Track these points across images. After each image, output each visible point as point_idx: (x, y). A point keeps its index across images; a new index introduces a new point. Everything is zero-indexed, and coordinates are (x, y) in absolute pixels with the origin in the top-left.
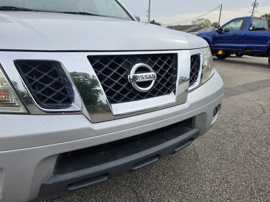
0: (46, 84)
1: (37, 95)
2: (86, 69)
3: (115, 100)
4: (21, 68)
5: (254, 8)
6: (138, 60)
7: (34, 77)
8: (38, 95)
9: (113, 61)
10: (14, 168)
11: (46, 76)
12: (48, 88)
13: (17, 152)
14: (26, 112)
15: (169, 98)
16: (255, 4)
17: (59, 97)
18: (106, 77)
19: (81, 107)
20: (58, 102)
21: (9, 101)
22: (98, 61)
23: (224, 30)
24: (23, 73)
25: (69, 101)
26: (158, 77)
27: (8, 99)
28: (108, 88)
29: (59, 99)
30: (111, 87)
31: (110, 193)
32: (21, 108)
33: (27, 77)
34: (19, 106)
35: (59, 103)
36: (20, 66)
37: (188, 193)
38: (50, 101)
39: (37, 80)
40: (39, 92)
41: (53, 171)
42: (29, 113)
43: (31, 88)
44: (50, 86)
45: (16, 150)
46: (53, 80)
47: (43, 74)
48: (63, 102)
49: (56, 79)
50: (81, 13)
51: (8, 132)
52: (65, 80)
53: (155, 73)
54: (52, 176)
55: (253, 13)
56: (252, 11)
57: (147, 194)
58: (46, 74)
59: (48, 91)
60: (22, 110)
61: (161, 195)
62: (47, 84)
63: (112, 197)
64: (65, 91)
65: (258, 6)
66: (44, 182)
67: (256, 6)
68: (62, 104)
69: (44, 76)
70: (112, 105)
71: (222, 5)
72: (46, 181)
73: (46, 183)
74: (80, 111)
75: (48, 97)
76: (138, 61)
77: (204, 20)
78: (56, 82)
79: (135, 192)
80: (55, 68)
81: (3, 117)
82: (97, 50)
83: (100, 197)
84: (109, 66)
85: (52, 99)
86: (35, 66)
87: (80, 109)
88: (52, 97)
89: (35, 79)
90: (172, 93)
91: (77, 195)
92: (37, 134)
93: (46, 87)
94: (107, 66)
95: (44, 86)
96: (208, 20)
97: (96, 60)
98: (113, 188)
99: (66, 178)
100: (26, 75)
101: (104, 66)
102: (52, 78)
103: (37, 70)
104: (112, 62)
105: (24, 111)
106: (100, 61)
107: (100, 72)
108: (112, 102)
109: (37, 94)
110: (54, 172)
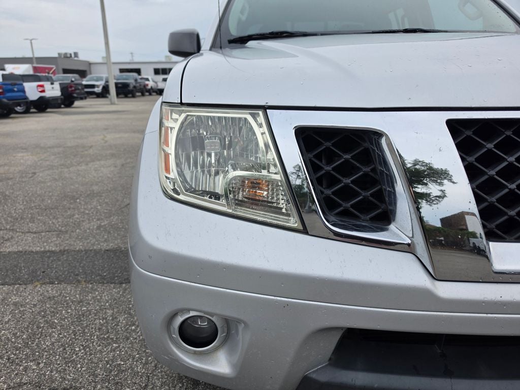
0: (343, 176)
1: (324, 198)
2: (440, 150)
3: (500, 233)
4: (304, 143)
7: (323, 161)
8: (327, 198)
9: (509, 133)
10: (266, 329)
11: (347, 161)
12: (346, 186)
13: (277, 301)
14: (301, 228)
17: (364, 207)
18: (484, 173)
19: (411, 236)
20: (362, 217)
21: (273, 203)
22: (469, 133)
24: (305, 152)
25: (385, 218)
27: (273, 198)
28: (485, 200)
30: (494, 199)
32: (292, 219)
33: (312, 160)
34: (288, 215)
35: (363, 220)
36: (302, 139)
38: (345, 213)
39: (329, 168)
40: (328, 192)
41: (329, 356)
42: (305, 231)
43: (315, 182)
44: (352, 182)
45: (276, 298)
46: (359, 169)
47: (340, 157)
48: (372, 219)
49: (367, 169)
50: (406, 31)
51: (268, 261)
52: (383, 171)
54: (326, 366)
58: (347, 156)
59: (347, 193)
60: (293, 222)
62: (346, 177)
64: (379, 195)
66: (311, 373)
68: (369, 222)
69: (343, 160)
70: (491, 243)
72: (314, 372)
73: (314, 376)
74: (409, 245)
75: (344, 204)
78: (366, 175)
80: (367, 145)
81: (263, 231)
82: (473, 106)
84: (496, 146)
85: (351, 209)
86: (328, 140)
87: (409, 241)
88: (352, 206)
89: (324, 165)
92: (316, 276)
93: (343, 184)
94: (490, 146)
95: (340, 181)
97: (464, 130)
99: (354, 382)
100: (311, 156)
101: (482, 146)
102: (358, 165)
103: (331, 147)
104: (508, 137)
105: (296, 225)
106: (474, 133)
107: (471, 159)
108: (492, 236)
109: (324, 196)
110: (330, 359)
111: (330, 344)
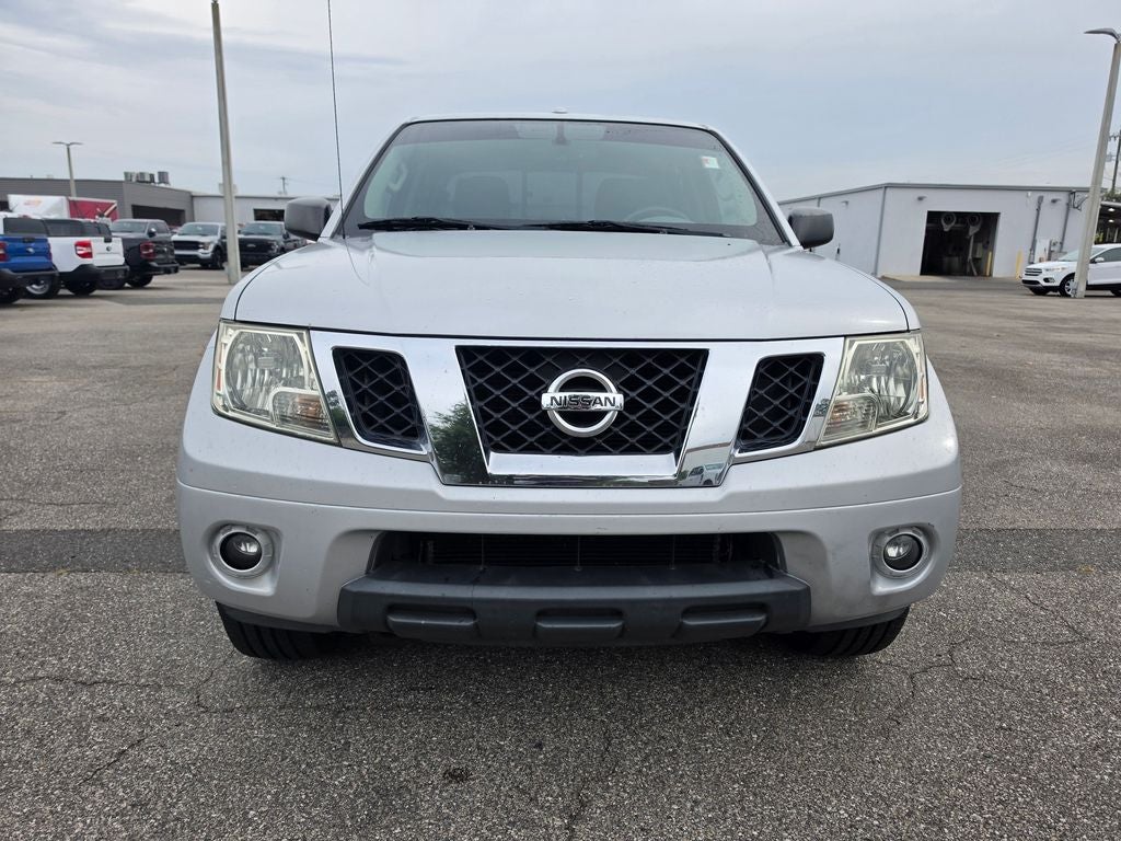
0: (379, 395)
1: (362, 415)
6: (582, 360)
7: (363, 380)
8: (365, 415)
9: (515, 359)
11: (381, 380)
12: (381, 404)
13: (306, 507)
14: (337, 441)
15: (660, 465)
17: (398, 423)
18: (492, 393)
20: (395, 432)
22: (481, 358)
24: (346, 370)
25: (414, 433)
26: (630, 405)
28: (492, 417)
29: (399, 428)
30: (499, 416)
31: (543, 720)
32: (330, 434)
33: (351, 379)
34: (328, 431)
35: (396, 435)
36: (343, 359)
37: (761, 798)
38: (382, 429)
39: (366, 386)
40: (365, 409)
41: (364, 568)
42: (339, 445)
43: (355, 399)
44: (386, 400)
45: (305, 504)
46: (391, 388)
47: (376, 376)
48: (404, 435)
49: (398, 389)
53: (621, 396)
54: (363, 577)
57: (636, 756)
58: (382, 376)
59: (383, 411)
60: (331, 437)
61: (675, 770)
62: (382, 395)
63: (542, 729)
64: (409, 413)
66: (347, 585)
69: (378, 379)
70: (493, 454)
72: (350, 584)
73: (352, 588)
74: (425, 456)
75: (379, 420)
76: (582, 363)
78: (397, 394)
79: (608, 740)
80: (398, 366)
82: (478, 335)
83: (515, 720)
84: (503, 370)
85: (386, 425)
87: (426, 452)
88: (387, 422)
89: (362, 383)
90: (672, 455)
91: (466, 697)
93: (378, 401)
94: (498, 369)
95: (376, 399)
97: (478, 355)
98: (559, 712)
99: (383, 590)
100: (350, 374)
102: (391, 384)
103: (369, 367)
105: (333, 439)
106: (487, 358)
107: (481, 381)
109: (362, 413)
110: (367, 572)
111: (363, 553)
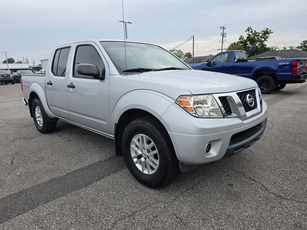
5: (223, 38)
16: (223, 34)
23: (212, 63)
42: (224, 118)
55: (223, 42)
56: (222, 41)
65: (226, 35)
67: (225, 35)
71: (193, 36)
77: (177, 51)
96: (181, 51)
